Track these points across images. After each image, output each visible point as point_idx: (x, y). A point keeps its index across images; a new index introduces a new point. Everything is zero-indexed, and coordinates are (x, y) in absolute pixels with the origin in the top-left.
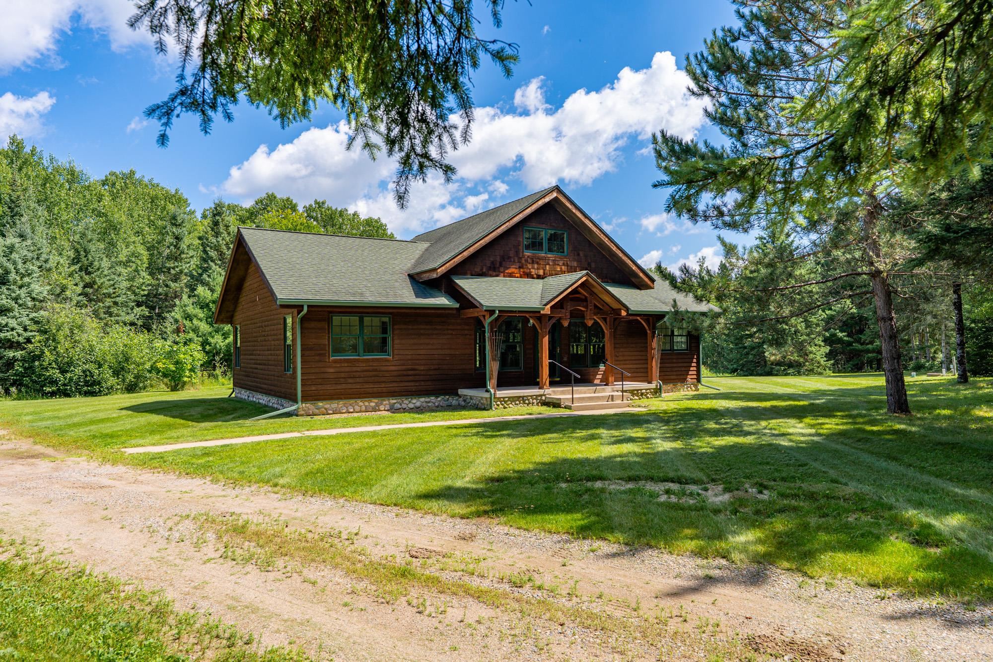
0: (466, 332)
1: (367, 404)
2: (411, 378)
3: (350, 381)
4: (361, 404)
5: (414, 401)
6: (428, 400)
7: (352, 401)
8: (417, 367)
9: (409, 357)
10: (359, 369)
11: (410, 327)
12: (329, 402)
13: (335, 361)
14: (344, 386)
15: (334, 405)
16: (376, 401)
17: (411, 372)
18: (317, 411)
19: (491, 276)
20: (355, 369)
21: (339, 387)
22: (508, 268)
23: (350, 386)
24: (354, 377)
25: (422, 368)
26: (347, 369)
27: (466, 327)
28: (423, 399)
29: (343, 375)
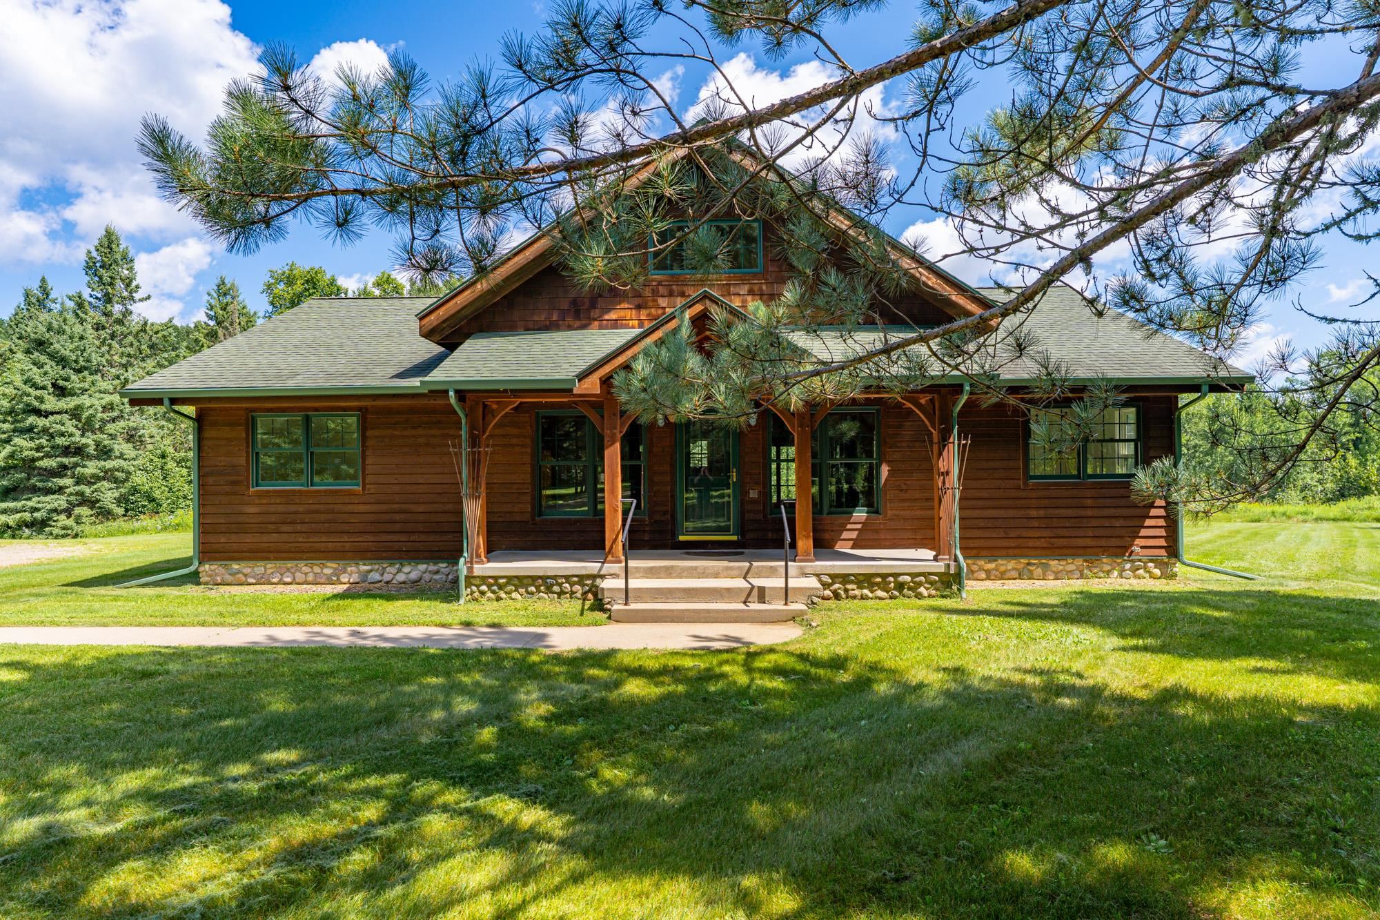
0: (514, 441)
1: (317, 569)
2: (397, 527)
3: (285, 528)
4: (305, 569)
5: (406, 569)
6: (432, 568)
7: (290, 564)
8: (413, 507)
9: (397, 489)
10: (301, 509)
11: (397, 433)
12: (250, 563)
13: (260, 495)
14: (275, 537)
15: (260, 568)
16: (335, 565)
17: (398, 517)
18: (229, 578)
19: (570, 328)
20: (293, 508)
21: (265, 538)
22: (609, 310)
23: (284, 537)
24: (293, 523)
25: (421, 508)
26: (281, 508)
27: (514, 431)
28: (422, 567)
29: (273, 518)
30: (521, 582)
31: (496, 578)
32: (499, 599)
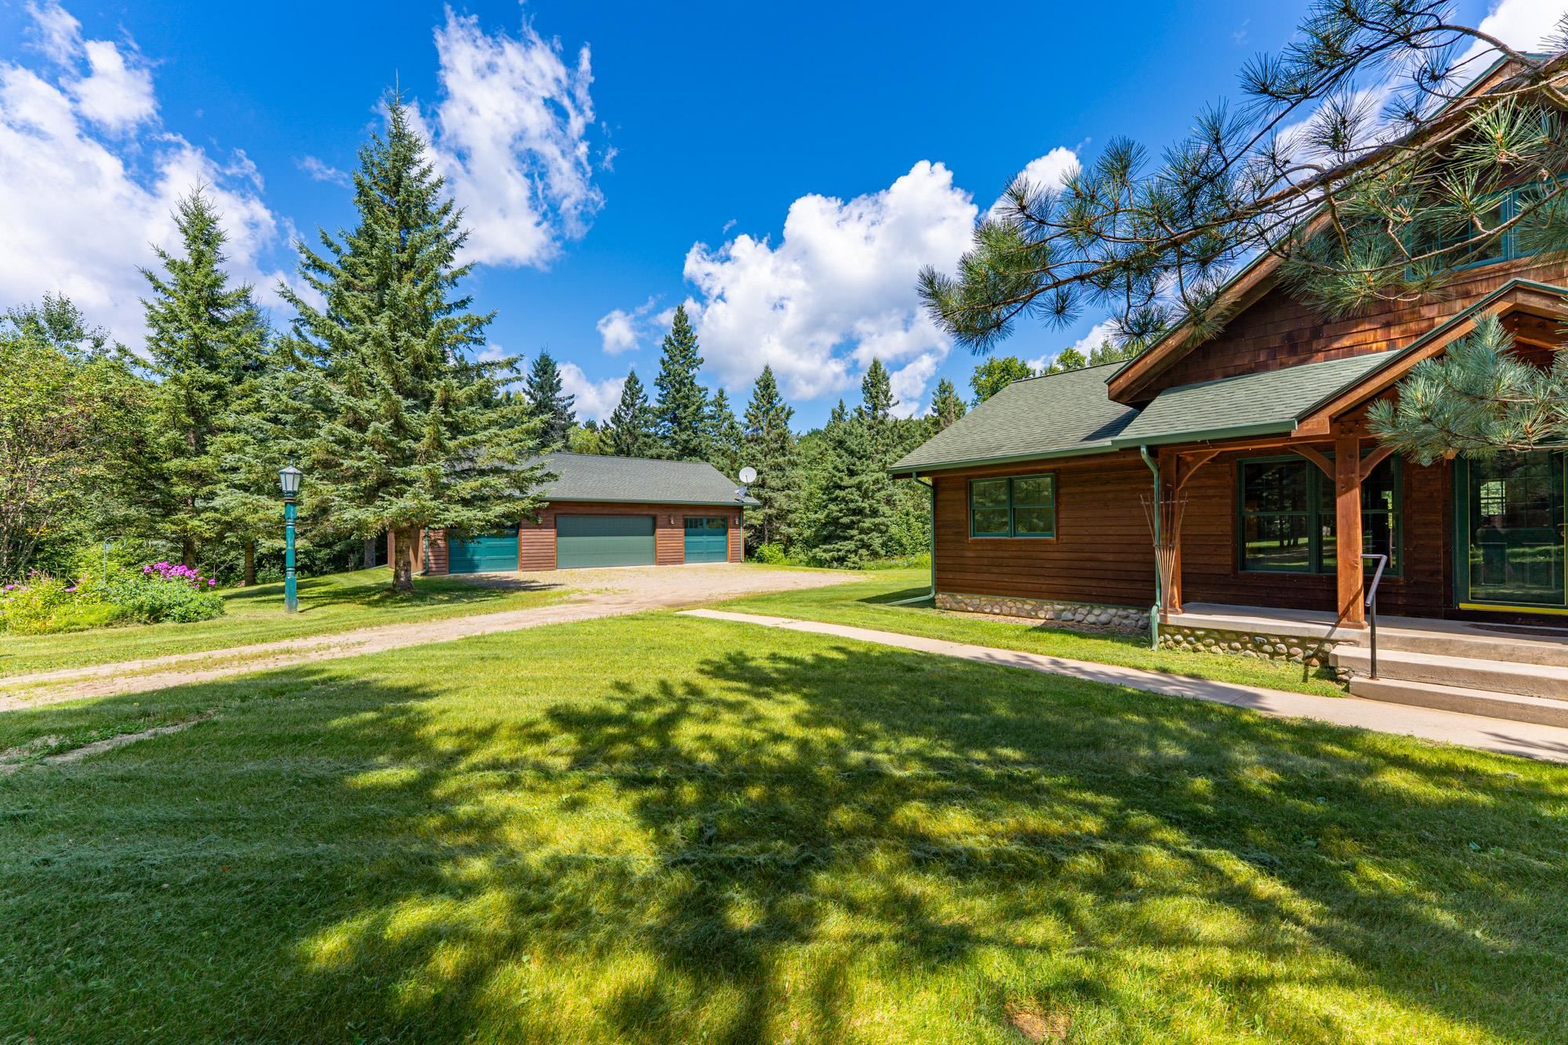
0: (1211, 492)
1: (1019, 605)
2: (1088, 573)
3: (994, 570)
4: (1010, 604)
5: (1097, 612)
6: (1121, 612)
7: (998, 599)
8: (1100, 556)
9: (1087, 539)
10: (1006, 555)
11: (1087, 489)
12: (970, 596)
13: (976, 543)
14: (987, 576)
15: (976, 600)
16: (1033, 603)
17: (1088, 565)
18: (955, 606)
20: (1000, 554)
21: (980, 577)
23: (993, 577)
24: (1000, 566)
25: (1111, 557)
26: (991, 554)
27: (1210, 482)
28: (1112, 611)
29: (985, 561)
30: (1222, 636)
31: (1193, 629)
32: (1196, 650)
